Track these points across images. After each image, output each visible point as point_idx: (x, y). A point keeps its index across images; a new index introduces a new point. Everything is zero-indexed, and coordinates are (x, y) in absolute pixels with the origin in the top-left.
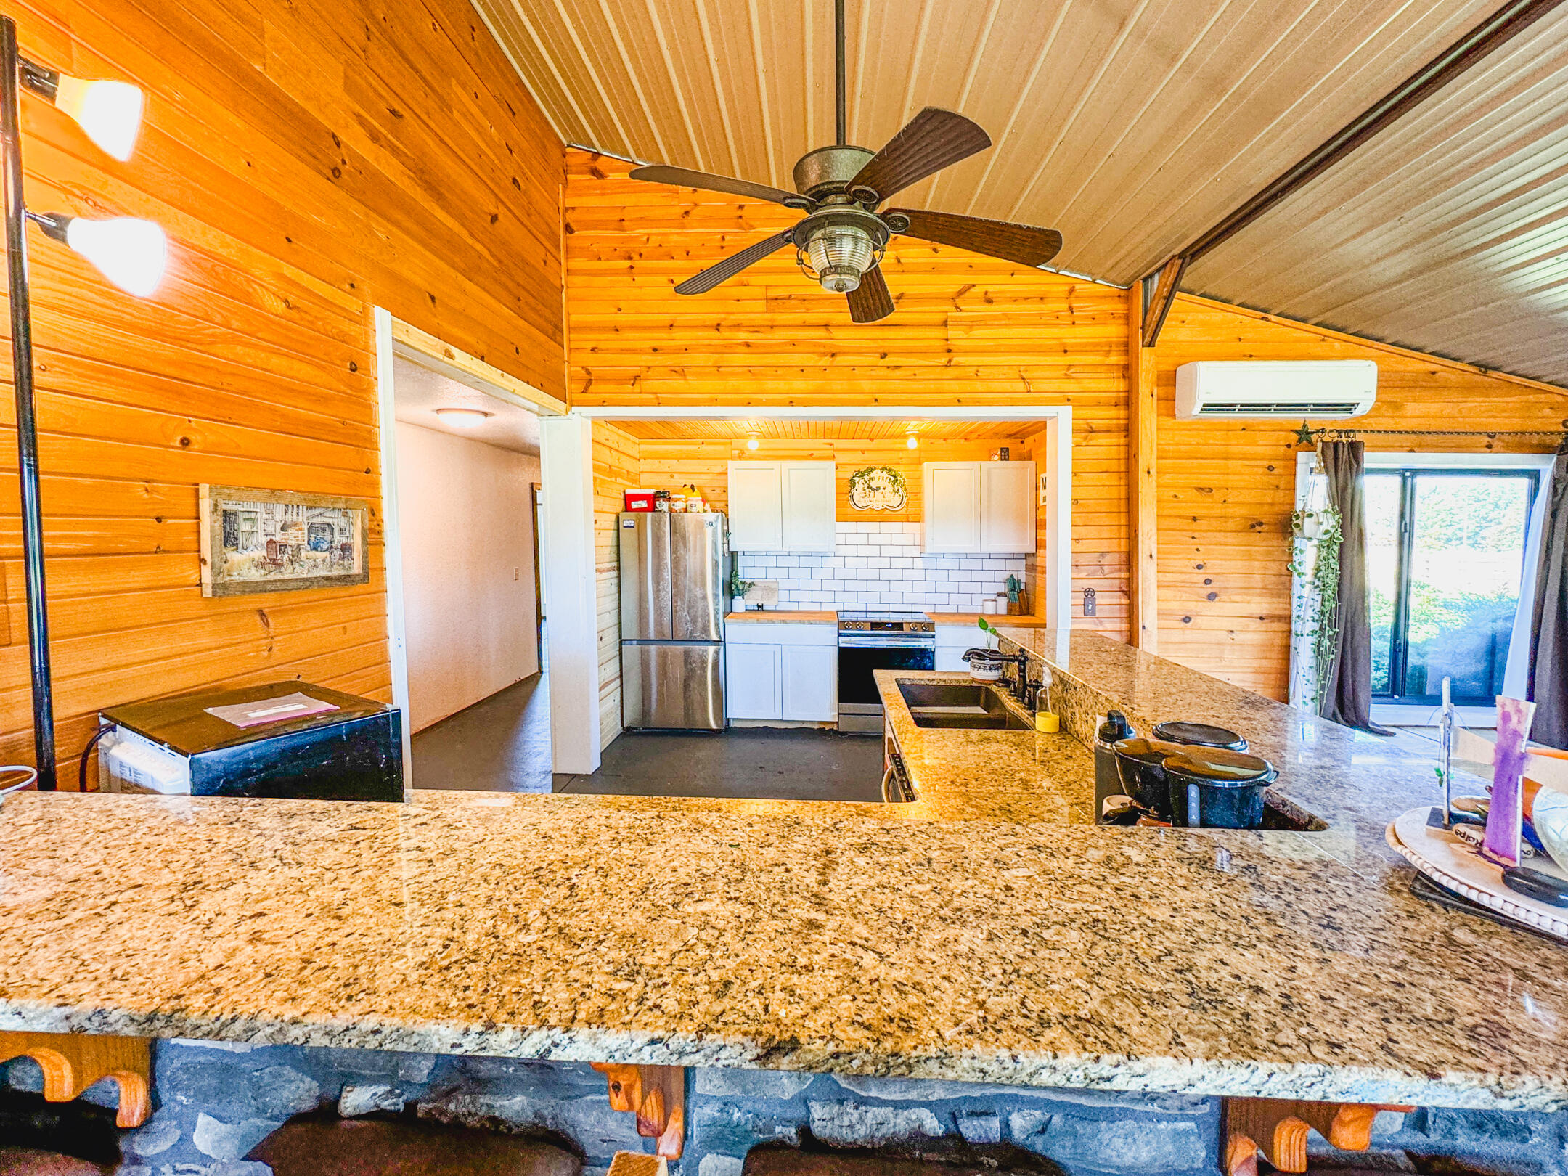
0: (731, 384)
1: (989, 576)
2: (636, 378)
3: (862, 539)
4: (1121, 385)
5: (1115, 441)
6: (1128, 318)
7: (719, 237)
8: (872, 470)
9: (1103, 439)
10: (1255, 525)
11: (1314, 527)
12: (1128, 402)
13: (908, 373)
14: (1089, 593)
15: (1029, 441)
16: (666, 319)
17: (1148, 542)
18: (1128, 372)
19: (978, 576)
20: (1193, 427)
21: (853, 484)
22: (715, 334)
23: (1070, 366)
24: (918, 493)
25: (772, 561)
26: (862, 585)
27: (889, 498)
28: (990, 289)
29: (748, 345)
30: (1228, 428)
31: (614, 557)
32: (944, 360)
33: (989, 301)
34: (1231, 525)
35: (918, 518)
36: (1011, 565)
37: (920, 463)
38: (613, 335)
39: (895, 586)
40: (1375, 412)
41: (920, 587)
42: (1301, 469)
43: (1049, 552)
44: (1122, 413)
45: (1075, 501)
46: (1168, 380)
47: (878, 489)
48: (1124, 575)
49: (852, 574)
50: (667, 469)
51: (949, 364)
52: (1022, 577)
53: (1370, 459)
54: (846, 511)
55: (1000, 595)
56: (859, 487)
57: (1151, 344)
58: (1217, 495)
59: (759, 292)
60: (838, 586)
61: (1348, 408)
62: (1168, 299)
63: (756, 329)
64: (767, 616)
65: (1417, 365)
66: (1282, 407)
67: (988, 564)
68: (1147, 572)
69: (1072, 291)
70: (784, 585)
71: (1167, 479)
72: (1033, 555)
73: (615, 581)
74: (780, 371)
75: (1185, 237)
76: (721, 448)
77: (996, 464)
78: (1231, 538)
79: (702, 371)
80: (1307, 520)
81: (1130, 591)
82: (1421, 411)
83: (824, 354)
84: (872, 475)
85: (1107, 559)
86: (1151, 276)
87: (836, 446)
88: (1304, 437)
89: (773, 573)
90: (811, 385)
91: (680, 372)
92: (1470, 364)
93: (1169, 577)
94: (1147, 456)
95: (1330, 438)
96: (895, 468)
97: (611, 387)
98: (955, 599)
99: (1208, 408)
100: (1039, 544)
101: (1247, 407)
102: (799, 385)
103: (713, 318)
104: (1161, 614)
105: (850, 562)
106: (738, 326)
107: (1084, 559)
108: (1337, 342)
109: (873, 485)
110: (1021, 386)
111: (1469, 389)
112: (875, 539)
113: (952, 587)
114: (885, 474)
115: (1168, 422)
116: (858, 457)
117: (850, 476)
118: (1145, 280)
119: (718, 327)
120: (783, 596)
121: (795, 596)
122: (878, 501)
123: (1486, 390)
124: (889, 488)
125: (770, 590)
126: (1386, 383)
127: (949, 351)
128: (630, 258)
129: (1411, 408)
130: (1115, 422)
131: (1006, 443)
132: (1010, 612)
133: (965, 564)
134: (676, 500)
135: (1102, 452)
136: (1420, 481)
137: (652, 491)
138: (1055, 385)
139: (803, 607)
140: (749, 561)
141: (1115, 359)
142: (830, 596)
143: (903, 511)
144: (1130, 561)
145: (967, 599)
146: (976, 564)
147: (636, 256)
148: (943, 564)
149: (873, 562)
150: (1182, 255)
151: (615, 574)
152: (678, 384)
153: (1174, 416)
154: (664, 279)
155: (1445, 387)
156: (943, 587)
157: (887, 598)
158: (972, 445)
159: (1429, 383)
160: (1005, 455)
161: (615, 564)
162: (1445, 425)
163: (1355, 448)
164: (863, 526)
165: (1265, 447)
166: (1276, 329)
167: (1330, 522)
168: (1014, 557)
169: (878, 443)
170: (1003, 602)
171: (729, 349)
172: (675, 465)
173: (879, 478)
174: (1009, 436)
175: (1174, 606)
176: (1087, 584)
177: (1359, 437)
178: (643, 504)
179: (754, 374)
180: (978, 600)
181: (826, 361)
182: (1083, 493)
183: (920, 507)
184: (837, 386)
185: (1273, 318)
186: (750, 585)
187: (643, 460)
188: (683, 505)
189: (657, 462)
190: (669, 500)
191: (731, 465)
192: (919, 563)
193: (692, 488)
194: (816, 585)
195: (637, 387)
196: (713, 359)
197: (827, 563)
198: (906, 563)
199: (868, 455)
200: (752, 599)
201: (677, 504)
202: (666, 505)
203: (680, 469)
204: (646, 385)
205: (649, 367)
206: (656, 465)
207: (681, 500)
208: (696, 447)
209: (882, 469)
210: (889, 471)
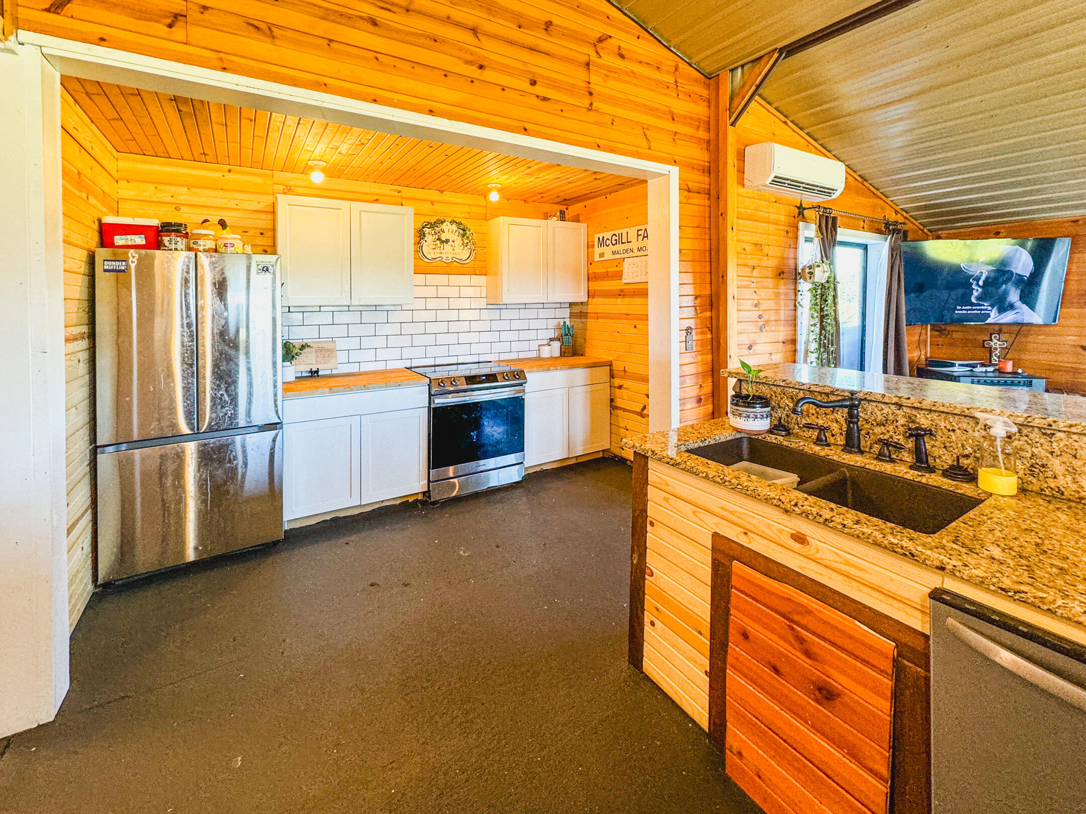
1: (542, 324)
2: (178, 18)
3: (431, 292)
4: (706, 156)
5: (702, 202)
6: (709, 102)
8: (442, 222)
9: (699, 199)
10: (781, 273)
11: (821, 274)
12: (711, 170)
14: (689, 331)
17: (732, 288)
18: (710, 146)
19: (534, 324)
20: (752, 196)
23: (675, 133)
25: (326, 318)
26: (430, 339)
28: (623, 45)
29: (374, 23)
31: (84, 317)
32: (587, 102)
33: (622, 56)
34: (770, 274)
35: (487, 271)
36: (559, 312)
39: (463, 338)
41: (486, 337)
42: (801, 235)
44: (706, 179)
46: (740, 156)
47: (447, 241)
48: (708, 314)
49: (420, 328)
50: (168, 199)
51: (590, 108)
54: (423, 267)
55: (551, 340)
56: (429, 238)
57: (733, 124)
58: (764, 250)
60: (405, 341)
61: (828, 191)
62: (759, 87)
64: (322, 383)
67: (543, 313)
69: (677, 67)
70: (340, 344)
72: (583, 303)
73: (84, 356)
74: (418, 69)
75: (793, 33)
76: (259, 180)
78: (770, 282)
80: (816, 269)
81: (712, 328)
83: (468, 62)
84: (444, 226)
85: (699, 301)
86: (736, 68)
87: (404, 194)
88: (801, 211)
89: (326, 332)
90: (455, 96)
92: (860, 176)
94: (732, 216)
96: (464, 222)
98: (516, 346)
99: (779, 181)
101: (792, 183)
102: (442, 92)
112: (442, 292)
114: (454, 227)
115: (741, 189)
116: (428, 207)
117: (419, 226)
118: (732, 70)
120: (342, 357)
121: (355, 356)
122: (447, 253)
124: (458, 241)
125: (327, 352)
127: (591, 94)
130: (699, 185)
131: (558, 208)
132: (563, 354)
133: (525, 314)
134: (200, 237)
135: (696, 210)
137: (155, 222)
138: (667, 146)
139: (365, 368)
140: (297, 319)
141: (703, 134)
142: (396, 354)
143: (471, 265)
144: (712, 302)
145: (524, 346)
146: (533, 313)
148: (506, 314)
149: (442, 315)
150: (781, 51)
151: (84, 344)
153: (743, 185)
156: (505, 336)
160: (563, 215)
161: (85, 329)
163: (834, 223)
164: (432, 279)
165: (783, 215)
167: (829, 271)
168: (561, 306)
170: (556, 345)
171: (346, 19)
172: (183, 195)
173: (449, 231)
176: (687, 323)
177: (836, 216)
178: (140, 240)
179: (382, 64)
180: (534, 346)
181: (472, 71)
183: (486, 261)
184: (483, 103)
185: (790, 124)
186: (303, 347)
187: (123, 183)
188: (210, 244)
189: (151, 187)
190: (186, 235)
191: (284, 202)
192: (485, 314)
193: (223, 224)
194: (380, 342)
195: (179, 32)
196: (323, 27)
197: (395, 317)
198: (473, 315)
199: (437, 206)
200: (304, 364)
201: (201, 242)
202: (181, 243)
203: (194, 200)
204: (196, 33)
205: (205, 8)
206: (149, 191)
207: (208, 237)
208: (219, 175)
209: (452, 222)
210: (459, 224)
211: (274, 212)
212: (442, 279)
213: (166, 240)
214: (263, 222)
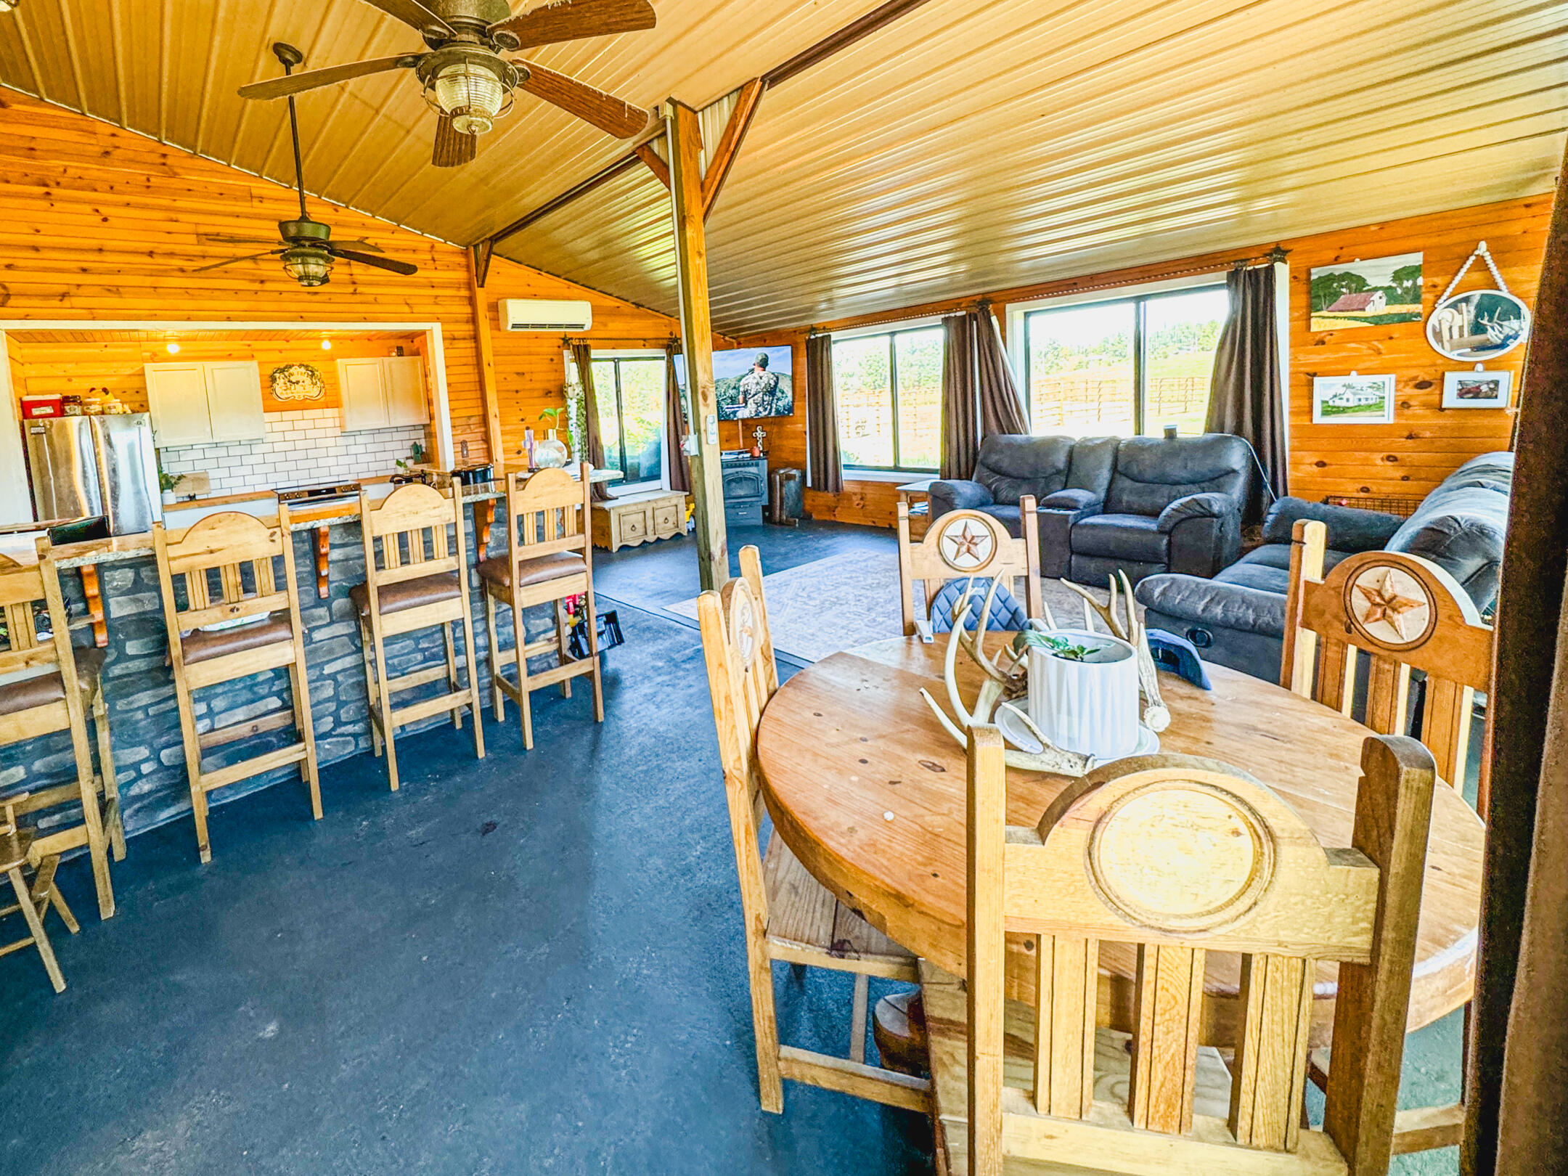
0: (168, 303)
1: (399, 445)
2: (64, 296)
3: (287, 426)
4: (468, 309)
5: (468, 345)
6: (468, 267)
7: (144, 178)
8: (291, 366)
9: (461, 344)
10: (548, 393)
11: (574, 392)
12: (473, 320)
13: (325, 298)
14: (464, 443)
15: (417, 341)
16: (95, 243)
17: (493, 409)
18: (472, 301)
19: (389, 446)
20: (510, 336)
21: (273, 380)
22: (148, 260)
23: (436, 297)
24: (335, 384)
25: (197, 454)
27: (306, 389)
28: (379, 241)
29: (182, 270)
30: (528, 336)
32: (351, 289)
34: (536, 394)
35: (337, 404)
36: (414, 435)
37: (333, 360)
38: (33, 254)
40: (593, 328)
41: (344, 460)
42: (566, 360)
43: (436, 421)
44: (471, 327)
45: (449, 385)
46: (494, 308)
47: (297, 382)
48: (482, 429)
49: (281, 456)
50: (60, 374)
51: (355, 293)
52: (423, 443)
53: (594, 353)
54: (272, 405)
55: (407, 458)
56: (281, 381)
57: (482, 286)
58: (527, 377)
59: (191, 228)
60: (269, 468)
61: (582, 326)
62: (487, 261)
63: (190, 257)
64: (200, 504)
65: (611, 302)
66: (552, 326)
67: (397, 436)
68: (495, 425)
69: (433, 247)
70: (212, 474)
71: (500, 368)
72: (429, 425)
74: (216, 293)
76: (130, 351)
77: (395, 359)
78: (536, 401)
79: (138, 290)
80: (570, 388)
81: (486, 439)
82: (617, 327)
83: (253, 281)
84: (291, 371)
85: (473, 420)
86: (477, 244)
87: (254, 347)
88: (566, 341)
89: (200, 466)
90: (244, 305)
91: (115, 290)
92: (631, 303)
93: (508, 428)
94: (487, 356)
95: (576, 343)
96: (311, 364)
97: (36, 302)
98: (373, 466)
99: (514, 326)
100: (431, 417)
101: (534, 326)
102: (233, 304)
103: (147, 247)
104: (505, 451)
105: (278, 447)
106: (172, 254)
107: (458, 422)
108: (577, 290)
109: (293, 379)
110: (406, 309)
111: (633, 316)
112: (298, 425)
113: (370, 458)
114: (303, 370)
115: (496, 333)
116: (275, 356)
117: (270, 372)
118: (474, 245)
119: (151, 254)
120: (214, 484)
121: (227, 483)
122: (298, 392)
123: (640, 316)
124: (308, 381)
125: (201, 480)
126: (596, 312)
127: (354, 283)
128: (46, 185)
129: (611, 326)
130: (467, 333)
131: (401, 343)
133: (379, 438)
134: (90, 404)
135: (463, 352)
136: (621, 363)
137: (57, 397)
138: (429, 308)
139: (236, 492)
140: (173, 456)
141: (464, 293)
142: (262, 479)
143: (322, 400)
144: (485, 421)
145: (383, 465)
146: (387, 437)
147: (52, 184)
148: (360, 439)
149: (300, 445)
150: (492, 238)
152: (113, 301)
153: (499, 330)
154: (88, 209)
155: (623, 315)
156: (362, 458)
157: (315, 473)
158: (374, 344)
159: (614, 313)
160: (400, 352)
162: (625, 335)
163: (586, 348)
164: (287, 415)
165: (548, 347)
166: (545, 281)
167: (579, 389)
168: (414, 428)
169: (293, 344)
171: (164, 273)
173: (298, 373)
174: (401, 337)
175: (511, 445)
176: (461, 438)
177: (588, 342)
178: (49, 410)
180: (391, 465)
181: (257, 286)
182: (453, 379)
183: (337, 394)
184: (267, 306)
185: (543, 274)
186: (180, 478)
187: (27, 366)
188: (98, 408)
189: (48, 366)
190: (81, 404)
191: (149, 368)
192: (341, 441)
193: (105, 390)
194: (247, 470)
195: (67, 303)
196: (149, 281)
197: (256, 449)
198: (331, 442)
199: (284, 354)
200: (184, 490)
201: (92, 407)
202: (78, 409)
203: (80, 372)
204: (76, 302)
205: (79, 286)
206: (47, 370)
207: (96, 401)
208: (97, 351)
209: (300, 366)
210: (307, 367)
211: (143, 375)
212: (297, 414)
213: (67, 408)
214: (136, 383)
